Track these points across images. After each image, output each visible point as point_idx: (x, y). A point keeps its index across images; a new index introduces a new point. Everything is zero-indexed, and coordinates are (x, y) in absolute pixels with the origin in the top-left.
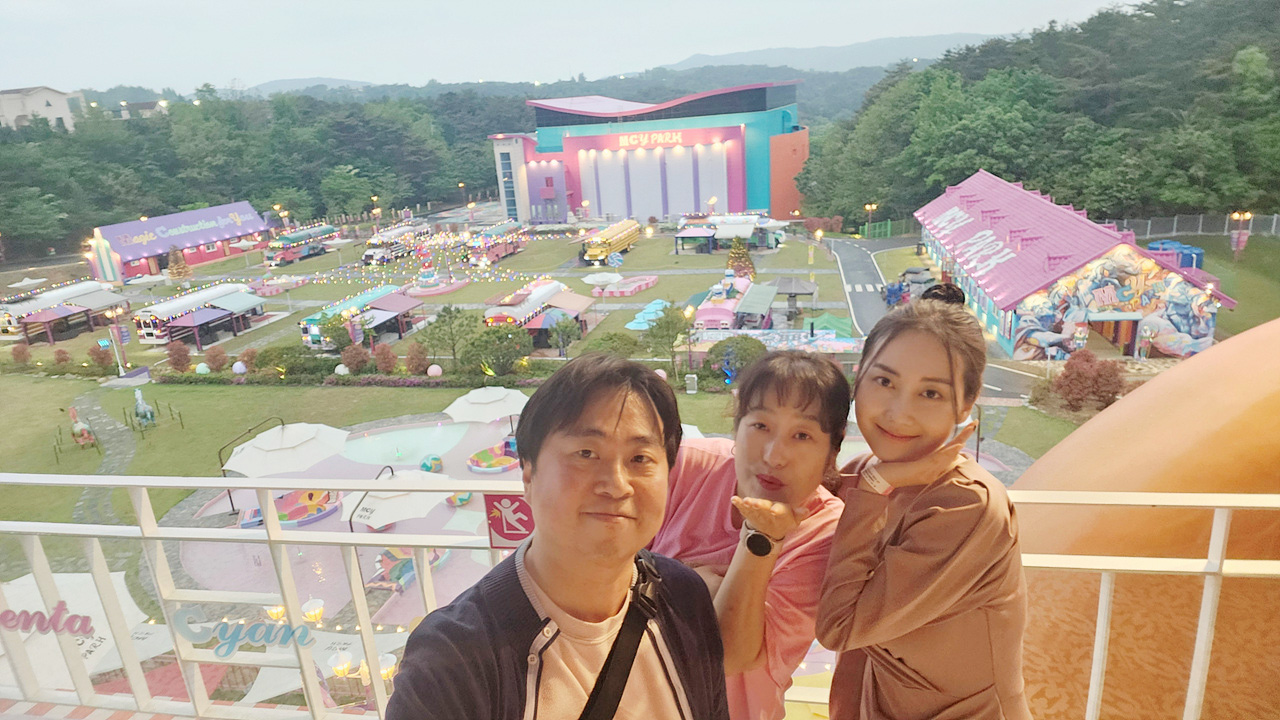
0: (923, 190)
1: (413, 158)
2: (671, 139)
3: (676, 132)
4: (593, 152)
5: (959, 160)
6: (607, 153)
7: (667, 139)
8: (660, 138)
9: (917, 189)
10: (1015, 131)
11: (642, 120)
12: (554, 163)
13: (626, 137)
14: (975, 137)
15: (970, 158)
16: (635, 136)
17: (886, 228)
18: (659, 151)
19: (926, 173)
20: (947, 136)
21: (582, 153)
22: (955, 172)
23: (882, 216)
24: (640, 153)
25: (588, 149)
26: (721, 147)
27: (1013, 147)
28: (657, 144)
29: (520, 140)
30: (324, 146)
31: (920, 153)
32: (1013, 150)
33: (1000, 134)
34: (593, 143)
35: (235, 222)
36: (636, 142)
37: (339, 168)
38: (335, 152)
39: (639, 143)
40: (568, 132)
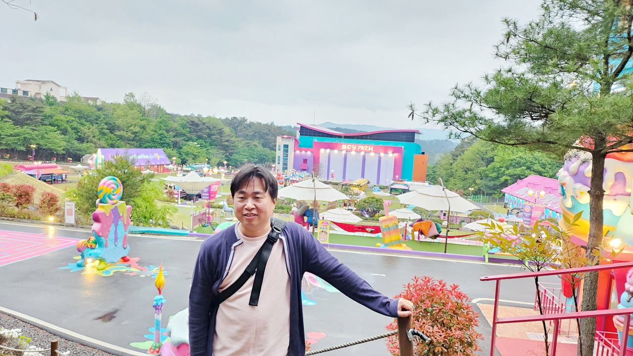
0: (499, 184)
1: (226, 143)
2: (368, 149)
3: (371, 146)
4: (328, 150)
5: (518, 171)
6: (336, 151)
7: (366, 149)
8: (362, 148)
9: (496, 183)
10: (544, 161)
11: (359, 139)
12: (309, 152)
13: (346, 145)
14: (526, 162)
15: (523, 170)
16: (350, 146)
17: (480, 198)
18: (363, 153)
19: (500, 175)
20: (512, 160)
21: (322, 150)
22: (515, 176)
23: (477, 193)
24: (353, 153)
25: (326, 148)
27: (542, 168)
28: (360, 151)
29: (294, 140)
30: (184, 132)
31: (498, 166)
32: (543, 170)
33: (537, 162)
34: (331, 147)
35: (157, 158)
36: (350, 148)
37: (190, 143)
38: (188, 135)
39: (352, 149)
40: (316, 139)
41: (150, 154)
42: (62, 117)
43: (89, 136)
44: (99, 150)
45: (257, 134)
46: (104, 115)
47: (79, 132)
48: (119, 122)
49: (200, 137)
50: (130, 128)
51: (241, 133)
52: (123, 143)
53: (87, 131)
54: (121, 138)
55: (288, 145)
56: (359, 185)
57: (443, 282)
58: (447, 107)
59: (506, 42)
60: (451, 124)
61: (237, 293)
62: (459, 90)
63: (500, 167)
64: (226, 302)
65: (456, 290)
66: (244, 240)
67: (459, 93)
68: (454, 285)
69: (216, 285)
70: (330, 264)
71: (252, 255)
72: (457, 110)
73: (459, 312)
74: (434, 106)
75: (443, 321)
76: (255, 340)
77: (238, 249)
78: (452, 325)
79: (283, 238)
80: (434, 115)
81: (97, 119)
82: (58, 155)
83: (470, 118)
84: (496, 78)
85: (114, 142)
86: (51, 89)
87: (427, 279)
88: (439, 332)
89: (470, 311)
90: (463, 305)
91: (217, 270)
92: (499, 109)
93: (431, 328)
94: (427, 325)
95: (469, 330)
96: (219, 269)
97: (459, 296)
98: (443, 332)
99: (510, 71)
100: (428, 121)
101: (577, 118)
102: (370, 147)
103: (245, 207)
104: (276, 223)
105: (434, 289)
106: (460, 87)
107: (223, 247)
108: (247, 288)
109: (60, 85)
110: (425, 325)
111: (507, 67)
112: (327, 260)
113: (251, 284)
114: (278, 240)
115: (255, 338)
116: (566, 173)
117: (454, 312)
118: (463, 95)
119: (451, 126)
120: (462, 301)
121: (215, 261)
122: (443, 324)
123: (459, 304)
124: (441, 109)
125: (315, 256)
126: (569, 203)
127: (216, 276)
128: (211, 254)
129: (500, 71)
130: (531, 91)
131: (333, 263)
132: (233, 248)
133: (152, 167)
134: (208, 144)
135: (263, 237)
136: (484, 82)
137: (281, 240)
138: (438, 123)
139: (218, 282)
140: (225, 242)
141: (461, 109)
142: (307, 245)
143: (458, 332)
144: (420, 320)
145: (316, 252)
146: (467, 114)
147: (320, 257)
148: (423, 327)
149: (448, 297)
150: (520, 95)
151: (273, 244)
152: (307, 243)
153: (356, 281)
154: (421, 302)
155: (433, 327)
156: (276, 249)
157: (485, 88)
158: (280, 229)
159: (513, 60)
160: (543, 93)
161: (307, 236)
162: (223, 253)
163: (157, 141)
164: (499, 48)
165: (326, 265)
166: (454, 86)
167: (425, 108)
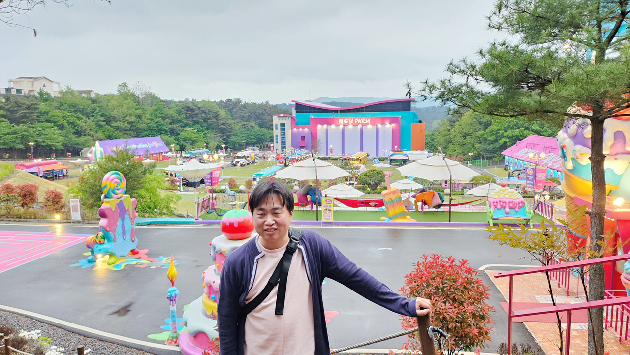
0: (497, 146)
2: (365, 121)
3: (368, 118)
4: (325, 126)
5: (517, 132)
6: (333, 126)
7: (363, 121)
8: (359, 121)
9: (495, 146)
11: (355, 112)
12: (306, 129)
13: (342, 119)
15: (522, 131)
16: (347, 119)
17: (480, 163)
18: (360, 126)
19: (498, 138)
20: (510, 122)
21: (319, 126)
22: (514, 138)
23: (476, 158)
24: (351, 126)
25: (323, 124)
26: (389, 126)
27: (541, 127)
28: (357, 124)
29: (290, 118)
30: (180, 118)
31: (496, 129)
32: (541, 129)
34: (328, 122)
35: (155, 146)
36: (347, 122)
37: (187, 129)
38: (184, 120)
39: (349, 122)
40: (312, 116)
41: (148, 143)
42: (57, 112)
43: (86, 130)
44: (97, 143)
45: (253, 114)
46: (99, 107)
47: (76, 126)
48: (114, 113)
49: (196, 122)
50: (127, 118)
51: (236, 115)
52: (120, 134)
53: (83, 124)
54: (118, 128)
55: (284, 124)
56: (358, 159)
57: (452, 258)
58: (443, 82)
59: (497, 12)
60: (448, 100)
61: (263, 304)
62: (455, 66)
63: (498, 130)
64: (253, 313)
65: (465, 265)
66: (266, 253)
67: (454, 69)
68: (462, 260)
69: (242, 298)
70: (349, 270)
71: (274, 267)
72: (454, 85)
73: (470, 287)
74: (430, 83)
75: (454, 297)
76: (283, 347)
77: (260, 261)
78: (464, 300)
79: (302, 247)
80: (431, 91)
81: (93, 112)
82: (56, 151)
83: (468, 93)
84: (490, 52)
85: (111, 133)
86: (44, 84)
87: (436, 256)
88: (451, 308)
89: (480, 285)
90: (473, 279)
91: (243, 283)
92: (496, 81)
93: (444, 305)
94: (439, 303)
95: (481, 304)
96: (244, 282)
97: (469, 271)
98: (455, 308)
99: (504, 44)
100: (425, 99)
101: (574, 88)
102: (366, 119)
103: (266, 223)
104: (293, 233)
105: (443, 266)
106: (456, 62)
107: (246, 261)
108: (272, 299)
109: (52, 80)
110: (437, 302)
111: (500, 41)
112: (346, 266)
113: (275, 294)
114: (297, 250)
115: (283, 345)
116: (565, 135)
117: (465, 287)
118: (458, 70)
119: (449, 102)
120: (471, 276)
121: (240, 275)
122: (454, 300)
123: (469, 279)
124: (438, 85)
125: (334, 263)
126: (570, 165)
127: (241, 289)
128: (236, 269)
129: (494, 45)
130: (527, 63)
131: (351, 268)
132: (255, 261)
133: (151, 155)
134: (204, 129)
135: (283, 249)
136: (479, 56)
137: (300, 249)
138: (435, 100)
139: (244, 294)
140: (248, 257)
141: (457, 84)
142: (326, 252)
143: (471, 308)
144: (432, 298)
145: (335, 258)
146: (464, 89)
147: (338, 263)
148: (435, 304)
149: (458, 273)
150: (516, 68)
151: (292, 254)
152: (325, 250)
153: (375, 285)
154: (431, 279)
155: (445, 303)
156: (296, 259)
157: (480, 62)
158: (298, 239)
159: (506, 30)
160: (538, 64)
161: (325, 244)
162: (247, 267)
163: (153, 129)
164: (491, 19)
165: (345, 271)
166: (449, 62)
167: (422, 86)
